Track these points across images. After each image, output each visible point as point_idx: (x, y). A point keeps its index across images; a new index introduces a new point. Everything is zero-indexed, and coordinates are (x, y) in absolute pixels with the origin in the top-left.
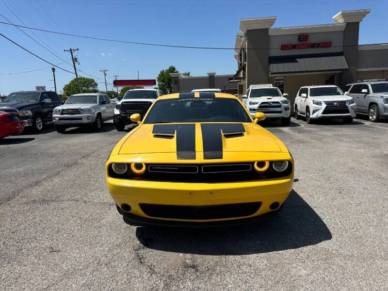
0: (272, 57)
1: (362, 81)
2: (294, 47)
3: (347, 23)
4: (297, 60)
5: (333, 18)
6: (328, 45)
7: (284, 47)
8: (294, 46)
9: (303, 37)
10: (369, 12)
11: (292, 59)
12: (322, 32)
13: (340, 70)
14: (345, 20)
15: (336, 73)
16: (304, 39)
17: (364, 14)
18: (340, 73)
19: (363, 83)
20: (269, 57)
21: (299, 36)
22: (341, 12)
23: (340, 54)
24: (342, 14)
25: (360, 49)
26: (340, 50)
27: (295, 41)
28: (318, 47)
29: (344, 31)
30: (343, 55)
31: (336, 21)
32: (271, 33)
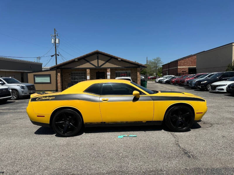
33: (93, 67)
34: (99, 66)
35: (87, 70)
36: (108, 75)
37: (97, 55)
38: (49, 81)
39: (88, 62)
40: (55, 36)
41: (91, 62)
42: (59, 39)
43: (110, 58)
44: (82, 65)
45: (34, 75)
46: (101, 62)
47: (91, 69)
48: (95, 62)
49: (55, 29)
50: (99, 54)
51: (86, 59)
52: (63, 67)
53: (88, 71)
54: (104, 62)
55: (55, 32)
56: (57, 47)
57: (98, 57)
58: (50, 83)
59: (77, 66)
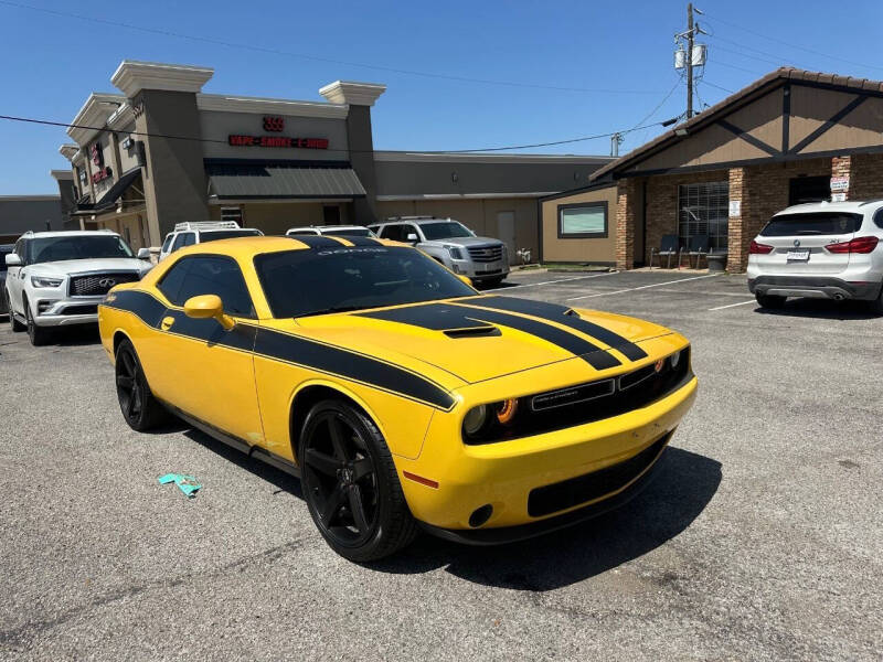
0: (212, 160)
1: (399, 219)
2: (257, 141)
3: (351, 106)
4: (268, 170)
5: (321, 90)
6: (322, 144)
7: (233, 140)
8: (255, 139)
9: (273, 122)
10: (383, 90)
11: (257, 168)
12: (308, 118)
13: (349, 196)
14: (346, 99)
15: (341, 203)
16: (275, 126)
17: (377, 93)
18: (348, 203)
19: (402, 223)
20: (205, 160)
21: (264, 119)
22: (338, 83)
23: (345, 165)
24: (342, 86)
25: (377, 158)
26: (343, 156)
27: (256, 129)
28: (304, 146)
29: (347, 120)
30: (351, 168)
31: (327, 98)
32: (202, 104)
33: (763, 154)
34: (791, 147)
35: (733, 172)
36: (837, 192)
37: (782, 91)
38: (601, 229)
39: (738, 132)
40: (691, 35)
41: (751, 133)
42: (703, 47)
43: (854, 97)
44: (709, 151)
45: (560, 208)
46: (801, 127)
47: (750, 167)
48: (770, 133)
49: (691, 5)
50: (793, 87)
51: (728, 120)
52: (637, 169)
53: (736, 178)
54: (818, 124)
55: (691, 19)
56: (694, 82)
57: (787, 99)
58: (604, 235)
59: (692, 159)
